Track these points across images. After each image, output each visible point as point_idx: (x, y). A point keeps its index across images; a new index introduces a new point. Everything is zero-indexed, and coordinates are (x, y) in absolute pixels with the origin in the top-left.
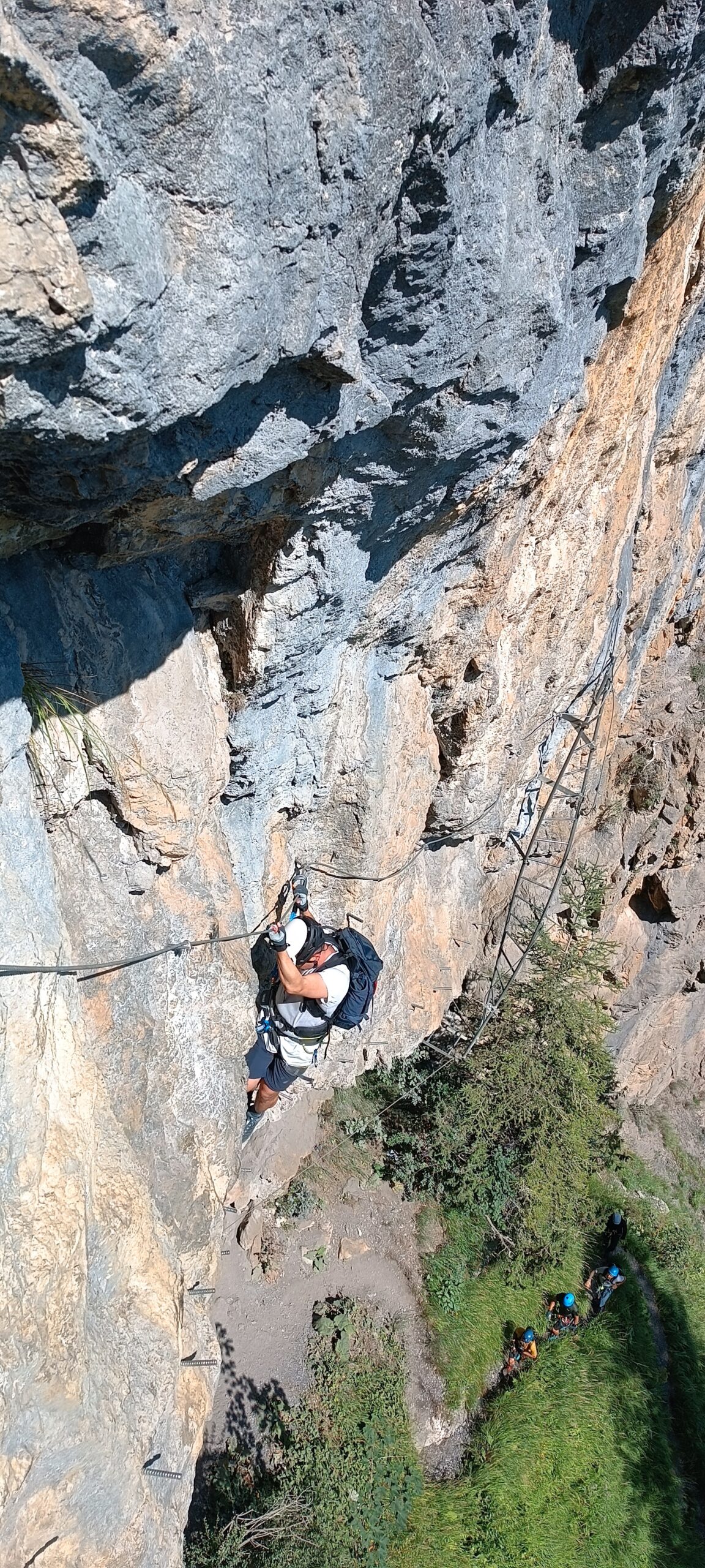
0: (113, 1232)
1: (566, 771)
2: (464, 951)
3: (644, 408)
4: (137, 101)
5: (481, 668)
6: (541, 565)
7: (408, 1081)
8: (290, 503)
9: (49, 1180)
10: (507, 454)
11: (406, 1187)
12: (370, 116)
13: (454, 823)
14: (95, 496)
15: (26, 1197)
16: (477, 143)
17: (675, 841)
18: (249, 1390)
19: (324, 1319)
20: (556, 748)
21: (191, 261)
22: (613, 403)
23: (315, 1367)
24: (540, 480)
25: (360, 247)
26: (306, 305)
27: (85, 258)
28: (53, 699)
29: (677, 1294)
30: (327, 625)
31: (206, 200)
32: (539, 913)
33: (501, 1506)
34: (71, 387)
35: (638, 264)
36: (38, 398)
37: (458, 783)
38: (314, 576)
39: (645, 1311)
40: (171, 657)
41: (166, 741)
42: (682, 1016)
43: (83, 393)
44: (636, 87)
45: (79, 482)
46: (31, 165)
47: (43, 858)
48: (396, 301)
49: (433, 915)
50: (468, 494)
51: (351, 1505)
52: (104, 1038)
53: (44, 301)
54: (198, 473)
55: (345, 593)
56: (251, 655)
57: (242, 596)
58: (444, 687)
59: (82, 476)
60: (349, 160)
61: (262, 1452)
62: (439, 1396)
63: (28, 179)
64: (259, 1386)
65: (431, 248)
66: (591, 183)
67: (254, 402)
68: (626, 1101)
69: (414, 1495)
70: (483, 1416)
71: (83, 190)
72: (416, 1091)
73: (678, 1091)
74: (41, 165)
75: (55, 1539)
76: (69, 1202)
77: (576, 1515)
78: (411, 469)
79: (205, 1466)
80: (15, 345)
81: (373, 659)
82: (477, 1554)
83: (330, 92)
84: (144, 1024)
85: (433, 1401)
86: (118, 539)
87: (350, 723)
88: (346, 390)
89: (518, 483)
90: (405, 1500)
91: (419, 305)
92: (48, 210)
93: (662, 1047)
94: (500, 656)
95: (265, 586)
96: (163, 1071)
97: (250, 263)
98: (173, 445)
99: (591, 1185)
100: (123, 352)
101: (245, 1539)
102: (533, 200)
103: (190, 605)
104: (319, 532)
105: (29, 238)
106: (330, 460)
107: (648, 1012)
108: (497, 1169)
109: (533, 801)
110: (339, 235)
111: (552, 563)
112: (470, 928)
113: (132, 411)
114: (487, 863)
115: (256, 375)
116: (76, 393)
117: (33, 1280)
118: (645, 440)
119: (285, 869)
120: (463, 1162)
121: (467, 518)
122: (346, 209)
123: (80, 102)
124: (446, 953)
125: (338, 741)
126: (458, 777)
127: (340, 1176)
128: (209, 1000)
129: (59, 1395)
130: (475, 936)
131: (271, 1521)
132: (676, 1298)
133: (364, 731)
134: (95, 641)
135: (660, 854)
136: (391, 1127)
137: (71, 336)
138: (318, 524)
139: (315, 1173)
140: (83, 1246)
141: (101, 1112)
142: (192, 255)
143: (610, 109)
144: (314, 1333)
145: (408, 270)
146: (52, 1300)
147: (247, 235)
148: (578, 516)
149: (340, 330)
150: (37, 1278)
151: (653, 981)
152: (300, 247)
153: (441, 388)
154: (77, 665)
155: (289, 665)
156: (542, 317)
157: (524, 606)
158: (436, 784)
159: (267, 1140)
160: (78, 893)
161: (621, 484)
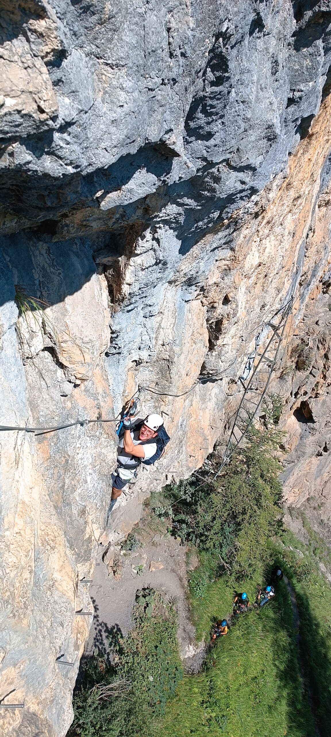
0: (46, 552)
1: (268, 350)
2: (215, 432)
3: (315, 179)
4: (83, 12)
5: (230, 299)
6: (261, 252)
7: (185, 491)
8: (145, 215)
9: (18, 526)
10: (249, 197)
11: (182, 540)
12: (194, 26)
13: (214, 372)
14: (54, 205)
15: (7, 533)
16: (244, 44)
17: (316, 385)
18: (105, 628)
19: (141, 597)
20: (263, 339)
21: (106, 93)
22: (300, 175)
23: (136, 619)
24: (263, 211)
25: (186, 91)
26: (159, 117)
27: (55, 88)
28: (29, 302)
29: (305, 594)
30: (159, 274)
31: (114, 63)
32: (251, 416)
33: (218, 687)
34: (46, 150)
35: (317, 108)
36: (30, 154)
37: (217, 353)
38: (155, 251)
39: (290, 602)
40: (85, 286)
41: (81, 325)
42: (315, 467)
43: (51, 153)
44: (321, 21)
45: (46, 198)
46: (32, 40)
47: (21, 377)
48: (201, 119)
49: (201, 414)
50: (230, 215)
51: (149, 683)
52: (46, 462)
53: (35, 107)
54: (103, 196)
55: (168, 259)
56: (122, 287)
57: (120, 258)
58: (213, 307)
59: (48, 195)
60: (184, 48)
61: (110, 657)
62: (193, 635)
63: (30, 46)
64: (109, 627)
65: (219, 94)
66: (297, 67)
67: (131, 164)
68: (286, 505)
69: (179, 680)
70: (212, 645)
71: (56, 54)
72: (189, 495)
73: (311, 502)
74: (37, 40)
75: (14, 690)
76: (27, 537)
77: (253, 692)
78: (204, 202)
79: (83, 662)
80: (20, 127)
81: (180, 292)
82: (206, 708)
83: (176, 14)
84: (65, 457)
85: (190, 638)
86: (63, 228)
87: (167, 321)
88: (175, 161)
89: (253, 211)
90: (175, 682)
91: (212, 121)
92: (39, 63)
93: (305, 481)
94: (240, 294)
95: (131, 254)
96: (73, 479)
97: (134, 95)
98: (92, 183)
99: (268, 543)
100: (71, 135)
101: (100, 695)
102: (269, 74)
103: (95, 262)
104: (158, 230)
105: (29, 75)
106: (165, 195)
107: (300, 465)
108: (225, 533)
109: (251, 363)
110: (176, 84)
111: (267, 251)
112: (218, 421)
113: (74, 164)
114: (228, 391)
115: (134, 151)
116: (48, 153)
117: (9, 571)
118: (314, 194)
119: (133, 389)
120: (209, 530)
121: (228, 227)
122: (181, 71)
123: (57, 11)
124: (207, 432)
125: (161, 330)
126: (217, 350)
127: (152, 533)
128: (96, 447)
129: (19, 625)
130: (221, 425)
131: (112, 688)
132: (304, 596)
133: (174, 326)
134: (49, 276)
135: (309, 391)
136: (176, 511)
137: (47, 125)
138: (158, 226)
139: (139, 531)
140: (33, 557)
141: (43, 496)
142: (106, 89)
143: (308, 32)
144: (136, 604)
145: (208, 104)
146: (18, 581)
147: (133, 81)
148: (280, 229)
149: (174, 131)
150: (11, 570)
151: (302, 450)
152: (158, 89)
153: (220, 163)
154: (40, 287)
155: (141, 292)
156: (270, 131)
157: (252, 270)
158: (206, 353)
159: (119, 514)
160: (37, 395)
161: (302, 214)
